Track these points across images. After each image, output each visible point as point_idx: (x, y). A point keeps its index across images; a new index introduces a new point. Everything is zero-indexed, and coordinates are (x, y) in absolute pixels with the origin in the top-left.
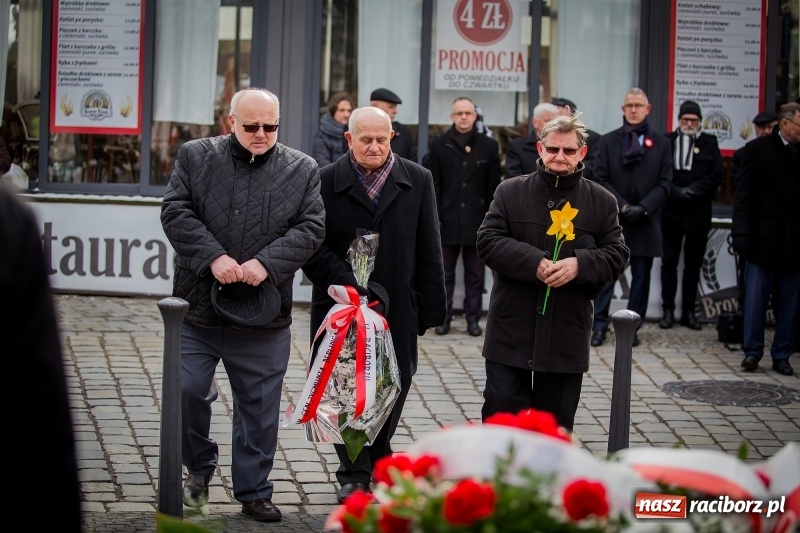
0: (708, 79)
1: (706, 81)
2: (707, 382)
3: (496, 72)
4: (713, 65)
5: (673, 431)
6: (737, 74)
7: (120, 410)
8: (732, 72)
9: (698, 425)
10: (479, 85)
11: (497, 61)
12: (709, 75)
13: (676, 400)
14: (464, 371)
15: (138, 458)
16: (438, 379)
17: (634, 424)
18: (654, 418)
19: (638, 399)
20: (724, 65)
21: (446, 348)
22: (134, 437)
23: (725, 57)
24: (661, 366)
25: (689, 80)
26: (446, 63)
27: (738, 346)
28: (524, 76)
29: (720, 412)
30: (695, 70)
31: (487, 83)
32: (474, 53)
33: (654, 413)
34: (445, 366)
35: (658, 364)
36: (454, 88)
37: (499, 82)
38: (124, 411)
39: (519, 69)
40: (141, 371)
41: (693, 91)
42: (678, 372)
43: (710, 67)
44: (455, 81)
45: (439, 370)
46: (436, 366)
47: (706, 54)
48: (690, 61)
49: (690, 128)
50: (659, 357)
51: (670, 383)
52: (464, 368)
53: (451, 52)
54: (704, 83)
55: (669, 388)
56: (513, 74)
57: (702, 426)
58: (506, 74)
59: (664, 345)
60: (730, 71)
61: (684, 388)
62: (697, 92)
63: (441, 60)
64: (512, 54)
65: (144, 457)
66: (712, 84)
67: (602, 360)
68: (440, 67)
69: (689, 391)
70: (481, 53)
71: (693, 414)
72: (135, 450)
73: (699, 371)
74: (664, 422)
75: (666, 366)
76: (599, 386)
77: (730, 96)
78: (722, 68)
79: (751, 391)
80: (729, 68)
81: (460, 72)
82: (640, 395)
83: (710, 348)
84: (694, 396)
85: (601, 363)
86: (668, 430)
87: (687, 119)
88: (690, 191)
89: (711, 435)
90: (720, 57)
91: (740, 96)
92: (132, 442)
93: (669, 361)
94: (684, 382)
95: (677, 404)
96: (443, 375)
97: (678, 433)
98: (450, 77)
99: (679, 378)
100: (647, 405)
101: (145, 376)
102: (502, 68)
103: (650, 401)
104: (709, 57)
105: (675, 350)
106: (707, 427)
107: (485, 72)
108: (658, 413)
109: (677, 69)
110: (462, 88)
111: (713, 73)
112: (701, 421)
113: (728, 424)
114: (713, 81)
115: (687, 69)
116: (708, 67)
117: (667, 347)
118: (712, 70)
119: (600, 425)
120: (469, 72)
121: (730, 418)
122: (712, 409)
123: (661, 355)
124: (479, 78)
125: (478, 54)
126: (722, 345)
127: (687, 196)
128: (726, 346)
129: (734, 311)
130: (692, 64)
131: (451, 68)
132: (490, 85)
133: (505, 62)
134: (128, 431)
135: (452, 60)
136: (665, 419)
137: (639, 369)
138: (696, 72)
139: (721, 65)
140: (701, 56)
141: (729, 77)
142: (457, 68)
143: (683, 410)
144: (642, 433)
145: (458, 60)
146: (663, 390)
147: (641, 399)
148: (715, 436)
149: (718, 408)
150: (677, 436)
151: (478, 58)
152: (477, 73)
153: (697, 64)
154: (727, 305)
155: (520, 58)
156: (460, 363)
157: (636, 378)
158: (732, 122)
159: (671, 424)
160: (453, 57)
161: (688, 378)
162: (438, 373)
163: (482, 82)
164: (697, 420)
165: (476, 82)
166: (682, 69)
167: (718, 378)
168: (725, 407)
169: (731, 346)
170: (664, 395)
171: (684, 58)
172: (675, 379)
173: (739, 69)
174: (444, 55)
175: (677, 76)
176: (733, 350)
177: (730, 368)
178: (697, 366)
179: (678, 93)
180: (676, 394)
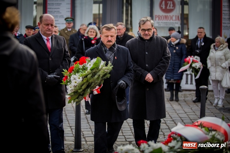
3: (171, 21)
7: (65, 117)
9: (227, 119)
10: (166, 25)
11: (172, 18)
13: (222, 113)
15: (70, 130)
22: (69, 124)
25: (226, 22)
26: (157, 19)
28: (179, 22)
30: (228, 19)
31: (169, 24)
32: (165, 16)
33: (216, 116)
36: (160, 26)
37: (173, 24)
38: (66, 117)
39: (178, 20)
40: (72, 106)
41: (227, 26)
44: (160, 24)
48: (226, 17)
53: (159, 16)
55: (220, 109)
56: (176, 21)
58: (174, 22)
61: (224, 109)
62: (229, 26)
63: (156, 18)
64: (176, 16)
65: (72, 129)
69: (226, 110)
70: (167, 16)
71: (227, 116)
72: (69, 127)
73: (229, 105)
81: (161, 21)
82: (212, 111)
92: (68, 125)
98: (158, 23)
101: (73, 108)
102: (173, 19)
107: (168, 21)
109: (223, 19)
110: (162, 26)
112: (229, 118)
115: (226, 19)
120: (164, 21)
124: (167, 23)
131: (159, 20)
133: (174, 18)
134: (67, 122)
135: (159, 18)
143: (224, 115)
145: (161, 18)
147: (212, 112)
151: (166, 17)
152: (166, 21)
155: (178, 17)
170: (218, 111)
171: (224, 16)
174: (156, 17)
175: (223, 21)
178: (229, 103)
179: (223, 26)
180: (222, 111)
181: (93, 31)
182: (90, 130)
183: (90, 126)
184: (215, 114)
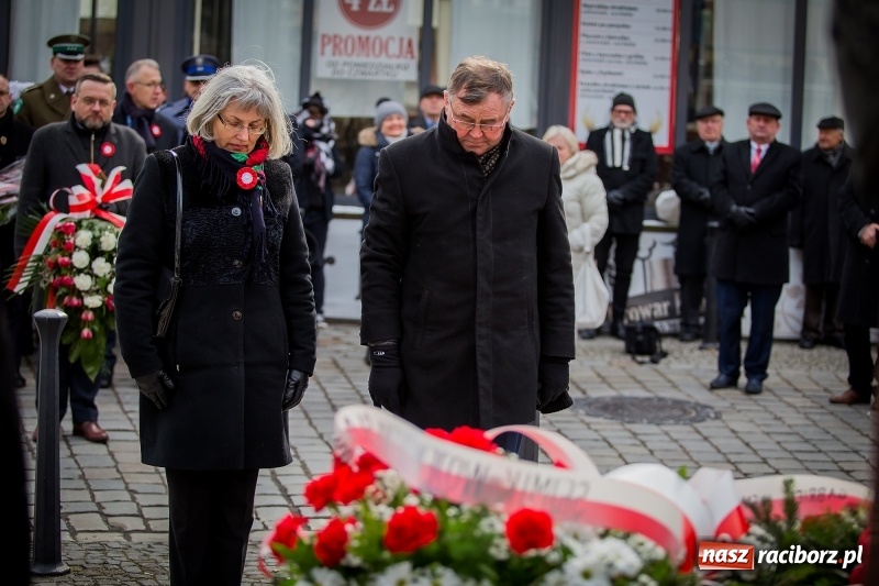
0: (615, 68)
1: (612, 70)
2: (613, 398)
3: (384, 59)
4: (620, 53)
6: (645, 63)
8: (639, 60)
9: (605, 445)
10: (363, 73)
11: (384, 47)
12: (616, 65)
14: (349, 386)
16: (322, 394)
20: (632, 53)
21: (329, 360)
23: (634, 45)
25: (593, 69)
26: (329, 49)
27: (647, 359)
28: (413, 64)
29: (630, 431)
30: (600, 58)
31: (374, 71)
32: (360, 38)
33: (558, 431)
34: (330, 380)
36: (337, 76)
37: (387, 70)
39: (409, 56)
41: (598, 82)
42: (583, 386)
43: (617, 56)
44: (339, 68)
45: (324, 385)
46: (321, 380)
47: (612, 41)
48: (596, 49)
49: (623, 121)
52: (350, 382)
53: (335, 37)
54: (609, 73)
56: (402, 61)
57: (611, 446)
58: (394, 61)
60: (638, 59)
61: (590, 404)
62: (602, 82)
63: (323, 45)
64: (402, 39)
66: (618, 74)
68: (323, 53)
69: (596, 408)
70: (368, 38)
71: (601, 432)
73: (605, 386)
77: (638, 87)
78: (631, 57)
79: (661, 408)
80: (637, 56)
81: (344, 58)
83: (615, 361)
84: (600, 413)
87: (620, 112)
89: (621, 457)
90: (628, 45)
91: (648, 87)
94: (589, 398)
95: (583, 421)
96: (328, 391)
98: (333, 64)
99: (584, 392)
100: (551, 422)
102: (390, 53)
104: (616, 44)
106: (616, 447)
107: (371, 59)
108: (563, 431)
109: (581, 57)
110: (345, 76)
111: (619, 62)
112: (609, 440)
113: (638, 443)
114: (619, 70)
115: (591, 57)
116: (613, 56)
118: (618, 59)
120: (354, 59)
121: (641, 437)
122: (619, 427)
124: (365, 65)
125: (364, 39)
126: (628, 358)
128: (634, 359)
129: (641, 321)
130: (597, 52)
131: (334, 54)
132: (376, 73)
133: (394, 48)
135: (335, 45)
138: (602, 61)
139: (628, 54)
140: (607, 43)
141: (637, 66)
142: (340, 54)
143: (589, 428)
145: (342, 47)
148: (625, 456)
149: (628, 426)
151: (363, 43)
152: (362, 59)
153: (603, 52)
154: (634, 314)
155: (410, 44)
156: (346, 377)
160: (337, 42)
161: (594, 394)
162: (323, 390)
163: (367, 70)
164: (605, 440)
165: (362, 69)
166: (587, 57)
167: (626, 393)
168: (634, 425)
169: (639, 358)
171: (589, 46)
173: (649, 58)
174: (326, 40)
175: (582, 65)
176: (641, 363)
177: (639, 382)
178: (604, 380)
179: (582, 84)
180: (582, 412)
181: (247, 118)
182: (85, 486)
183: (80, 468)
184: (558, 422)
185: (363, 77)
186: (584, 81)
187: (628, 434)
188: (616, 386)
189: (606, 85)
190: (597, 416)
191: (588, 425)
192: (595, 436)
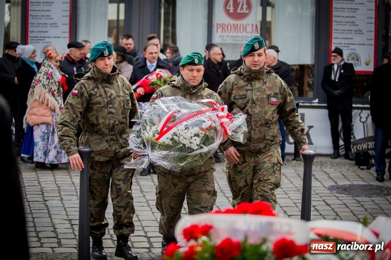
0: (349, 36)
1: (348, 37)
2: (349, 185)
3: (245, 34)
4: (351, 29)
5: (333, 210)
6: (363, 34)
7: (60, 202)
9: (345, 206)
11: (245, 29)
12: (349, 34)
13: (335, 194)
15: (69, 226)
17: (314, 206)
18: (323, 203)
19: (316, 194)
20: (357, 29)
21: (221, 170)
22: (67, 215)
23: (357, 25)
24: (327, 177)
25: (339, 37)
26: (220, 30)
27: (365, 167)
29: (356, 200)
30: (342, 32)
31: (240, 39)
32: (234, 25)
33: (324, 201)
34: (221, 179)
35: (326, 176)
36: (224, 42)
37: (246, 39)
38: (62, 203)
39: (256, 32)
40: (71, 183)
41: (342, 42)
42: (336, 180)
43: (350, 30)
44: (225, 38)
45: (218, 181)
46: (217, 178)
47: (348, 24)
48: (340, 27)
50: (326, 173)
51: (331, 186)
53: (223, 24)
54: (347, 38)
55: (331, 188)
57: (347, 207)
58: (250, 35)
59: (329, 167)
60: (360, 32)
61: (338, 188)
62: (344, 43)
63: (217, 28)
64: (253, 25)
65: (72, 225)
66: (351, 39)
67: (298, 175)
68: (217, 32)
69: (341, 190)
70: (237, 25)
71: (343, 201)
72: (67, 222)
73: (346, 180)
74: (329, 205)
75: (330, 177)
76: (296, 188)
77: (360, 44)
78: (356, 31)
79: (371, 189)
80: (359, 30)
81: (227, 34)
82: (317, 192)
83: (351, 168)
84: (343, 192)
85: (297, 176)
86: (330, 209)
88: (339, 92)
89: (352, 211)
90: (354, 25)
91: (365, 44)
92: (66, 218)
93: (331, 175)
94: (338, 185)
95: (335, 196)
96: (219, 183)
97: (336, 210)
98: (222, 37)
99: (336, 183)
100: (320, 197)
101: (73, 185)
102: (248, 31)
103: (322, 195)
104: (349, 25)
105: (334, 170)
106: (350, 207)
107: (239, 34)
108: (326, 201)
109: (333, 31)
110: (228, 42)
111: (352, 33)
112: (347, 204)
113: (360, 206)
114: (351, 37)
115: (339, 31)
116: (348, 31)
117: (330, 168)
118: (351, 32)
119: (297, 207)
120: (231, 34)
121: (361, 203)
122: (352, 198)
123: (327, 172)
124: (236, 37)
125: (236, 25)
126: (357, 167)
127: (338, 94)
128: (359, 167)
129: (363, 150)
130: (341, 29)
131: (222, 32)
132: (242, 40)
133: (249, 29)
134: (64, 212)
135: (223, 28)
136: (329, 203)
137: (316, 179)
138: (343, 33)
139: (355, 29)
140: (345, 25)
141: (359, 35)
142: (225, 32)
143: (338, 199)
144: (318, 211)
145: (226, 29)
146: (328, 190)
147: (317, 194)
148: (354, 212)
149: (355, 198)
150: (335, 212)
151: (236, 27)
152: (235, 34)
153: (343, 29)
154: (359, 147)
155: (256, 27)
157: (314, 183)
158: (361, 57)
159: (332, 206)
160: (223, 27)
161: (340, 183)
163: (238, 39)
164: (345, 204)
165: (235, 39)
166: (336, 31)
167: (355, 183)
168: (358, 198)
169: (362, 167)
170: (328, 192)
171: (337, 26)
172: (334, 184)
173: (364, 31)
174: (219, 26)
175: (334, 35)
176: (363, 169)
177: (361, 178)
178: (345, 177)
179: (334, 43)
180: (334, 192)
185: (236, 42)
186: (335, 42)
187: (356, 202)
188: (350, 180)
189: (345, 44)
190: (342, 194)
191: (337, 197)
192: (341, 203)
